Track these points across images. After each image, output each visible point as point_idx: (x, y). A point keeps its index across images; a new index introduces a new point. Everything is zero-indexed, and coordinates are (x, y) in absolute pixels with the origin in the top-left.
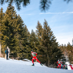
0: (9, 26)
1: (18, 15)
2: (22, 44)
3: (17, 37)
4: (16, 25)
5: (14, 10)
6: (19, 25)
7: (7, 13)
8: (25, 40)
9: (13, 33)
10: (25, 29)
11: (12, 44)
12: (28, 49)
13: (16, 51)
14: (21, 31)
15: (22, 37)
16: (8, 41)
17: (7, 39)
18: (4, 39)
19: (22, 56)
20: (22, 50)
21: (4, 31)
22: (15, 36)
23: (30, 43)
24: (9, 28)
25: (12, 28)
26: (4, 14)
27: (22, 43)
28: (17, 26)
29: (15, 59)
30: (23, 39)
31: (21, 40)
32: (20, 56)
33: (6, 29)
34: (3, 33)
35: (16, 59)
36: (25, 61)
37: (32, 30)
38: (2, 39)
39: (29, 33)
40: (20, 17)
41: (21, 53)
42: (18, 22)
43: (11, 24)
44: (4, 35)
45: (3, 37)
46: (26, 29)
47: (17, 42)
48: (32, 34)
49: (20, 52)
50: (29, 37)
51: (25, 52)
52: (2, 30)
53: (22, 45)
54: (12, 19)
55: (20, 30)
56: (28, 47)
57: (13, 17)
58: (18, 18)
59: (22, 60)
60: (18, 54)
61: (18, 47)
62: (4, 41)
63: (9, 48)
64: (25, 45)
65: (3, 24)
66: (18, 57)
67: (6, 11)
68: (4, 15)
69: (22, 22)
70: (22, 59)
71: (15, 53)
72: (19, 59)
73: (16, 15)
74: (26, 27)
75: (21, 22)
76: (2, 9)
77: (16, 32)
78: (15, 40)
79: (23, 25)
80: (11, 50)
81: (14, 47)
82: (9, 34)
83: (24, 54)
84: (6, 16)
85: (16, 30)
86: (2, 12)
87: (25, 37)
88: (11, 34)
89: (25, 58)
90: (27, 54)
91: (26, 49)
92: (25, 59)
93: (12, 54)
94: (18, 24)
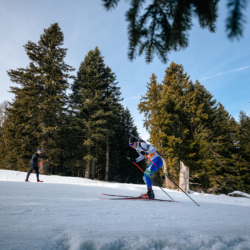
0: (178, 112)
1: (194, 83)
2: (218, 152)
3: (202, 135)
4: (193, 107)
5: (184, 73)
6: (202, 105)
7: (168, 84)
8: (224, 141)
9: (189, 128)
10: (220, 113)
11: (191, 155)
12: (238, 163)
13: (206, 170)
14: (210, 120)
15: (216, 135)
16: (182, 149)
17: (177, 143)
18: (169, 143)
19: (224, 183)
20: (223, 169)
21: (166, 125)
22: (196, 135)
23: (241, 149)
24: (176, 116)
25: (185, 116)
26: (161, 87)
27: (217, 149)
28: (196, 110)
29: (206, 192)
30: (218, 138)
31: (215, 141)
32: (218, 183)
33: (171, 119)
34: (166, 132)
35: (210, 192)
36: (235, 195)
37: (241, 113)
38: (165, 145)
39: (233, 122)
40: (202, 87)
41: (222, 177)
42: (197, 98)
43: (182, 106)
44: (169, 134)
45: (166, 140)
46: (222, 113)
47: (205, 149)
48: (242, 122)
49: (218, 173)
50: (234, 132)
51: (231, 173)
52: (162, 124)
53: (218, 155)
54: (181, 94)
55: (206, 117)
56: (237, 159)
57: (184, 90)
58: (196, 90)
59: (226, 194)
60: (211, 179)
61: (209, 161)
62: (171, 150)
63: (186, 164)
64: (227, 153)
65: (162, 111)
66: (212, 186)
67: (163, 79)
68: (161, 89)
69: (209, 96)
70: (225, 191)
71: (202, 177)
72: (218, 192)
73: (191, 83)
74: (222, 107)
75: (206, 97)
76: (154, 77)
77: (198, 123)
78: (197, 145)
79: (212, 104)
80: (192, 168)
81: (198, 162)
82: (181, 131)
83: (230, 177)
84: (166, 90)
85: (197, 119)
86: (154, 82)
87: (224, 133)
88: (186, 131)
89: (236, 189)
90: (239, 178)
91: (232, 165)
92: (235, 192)
93: (196, 180)
94: (198, 104)
